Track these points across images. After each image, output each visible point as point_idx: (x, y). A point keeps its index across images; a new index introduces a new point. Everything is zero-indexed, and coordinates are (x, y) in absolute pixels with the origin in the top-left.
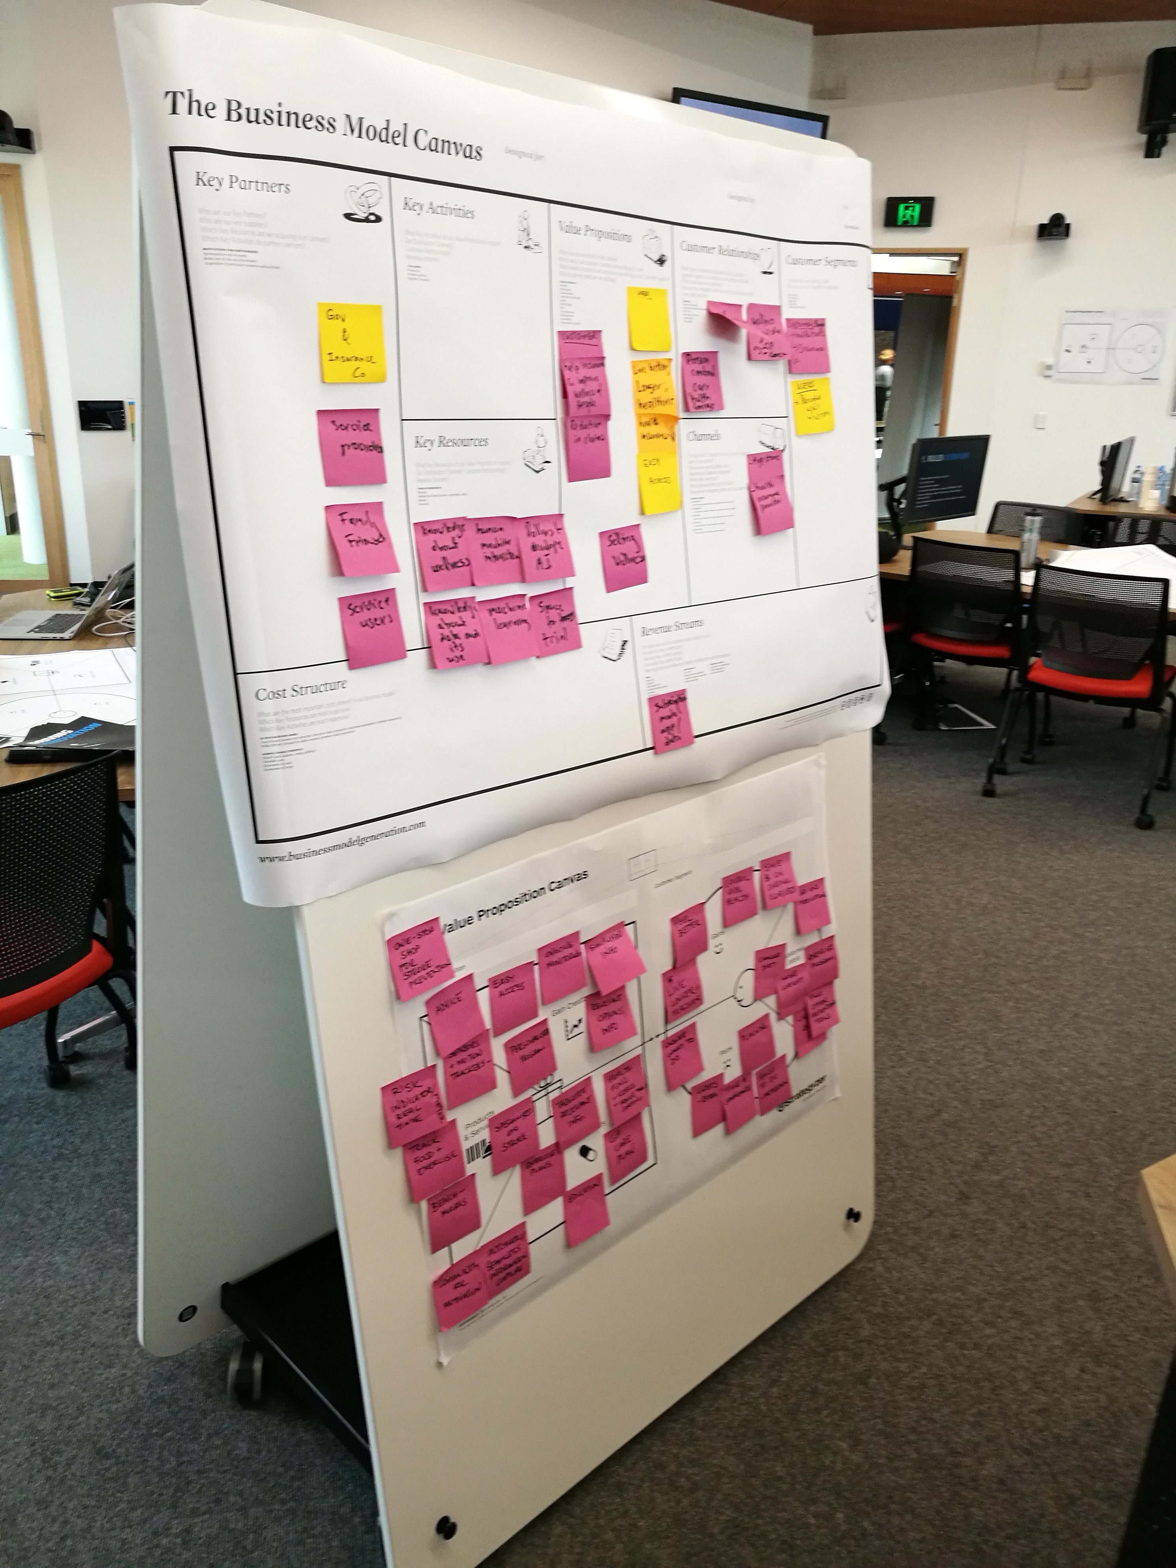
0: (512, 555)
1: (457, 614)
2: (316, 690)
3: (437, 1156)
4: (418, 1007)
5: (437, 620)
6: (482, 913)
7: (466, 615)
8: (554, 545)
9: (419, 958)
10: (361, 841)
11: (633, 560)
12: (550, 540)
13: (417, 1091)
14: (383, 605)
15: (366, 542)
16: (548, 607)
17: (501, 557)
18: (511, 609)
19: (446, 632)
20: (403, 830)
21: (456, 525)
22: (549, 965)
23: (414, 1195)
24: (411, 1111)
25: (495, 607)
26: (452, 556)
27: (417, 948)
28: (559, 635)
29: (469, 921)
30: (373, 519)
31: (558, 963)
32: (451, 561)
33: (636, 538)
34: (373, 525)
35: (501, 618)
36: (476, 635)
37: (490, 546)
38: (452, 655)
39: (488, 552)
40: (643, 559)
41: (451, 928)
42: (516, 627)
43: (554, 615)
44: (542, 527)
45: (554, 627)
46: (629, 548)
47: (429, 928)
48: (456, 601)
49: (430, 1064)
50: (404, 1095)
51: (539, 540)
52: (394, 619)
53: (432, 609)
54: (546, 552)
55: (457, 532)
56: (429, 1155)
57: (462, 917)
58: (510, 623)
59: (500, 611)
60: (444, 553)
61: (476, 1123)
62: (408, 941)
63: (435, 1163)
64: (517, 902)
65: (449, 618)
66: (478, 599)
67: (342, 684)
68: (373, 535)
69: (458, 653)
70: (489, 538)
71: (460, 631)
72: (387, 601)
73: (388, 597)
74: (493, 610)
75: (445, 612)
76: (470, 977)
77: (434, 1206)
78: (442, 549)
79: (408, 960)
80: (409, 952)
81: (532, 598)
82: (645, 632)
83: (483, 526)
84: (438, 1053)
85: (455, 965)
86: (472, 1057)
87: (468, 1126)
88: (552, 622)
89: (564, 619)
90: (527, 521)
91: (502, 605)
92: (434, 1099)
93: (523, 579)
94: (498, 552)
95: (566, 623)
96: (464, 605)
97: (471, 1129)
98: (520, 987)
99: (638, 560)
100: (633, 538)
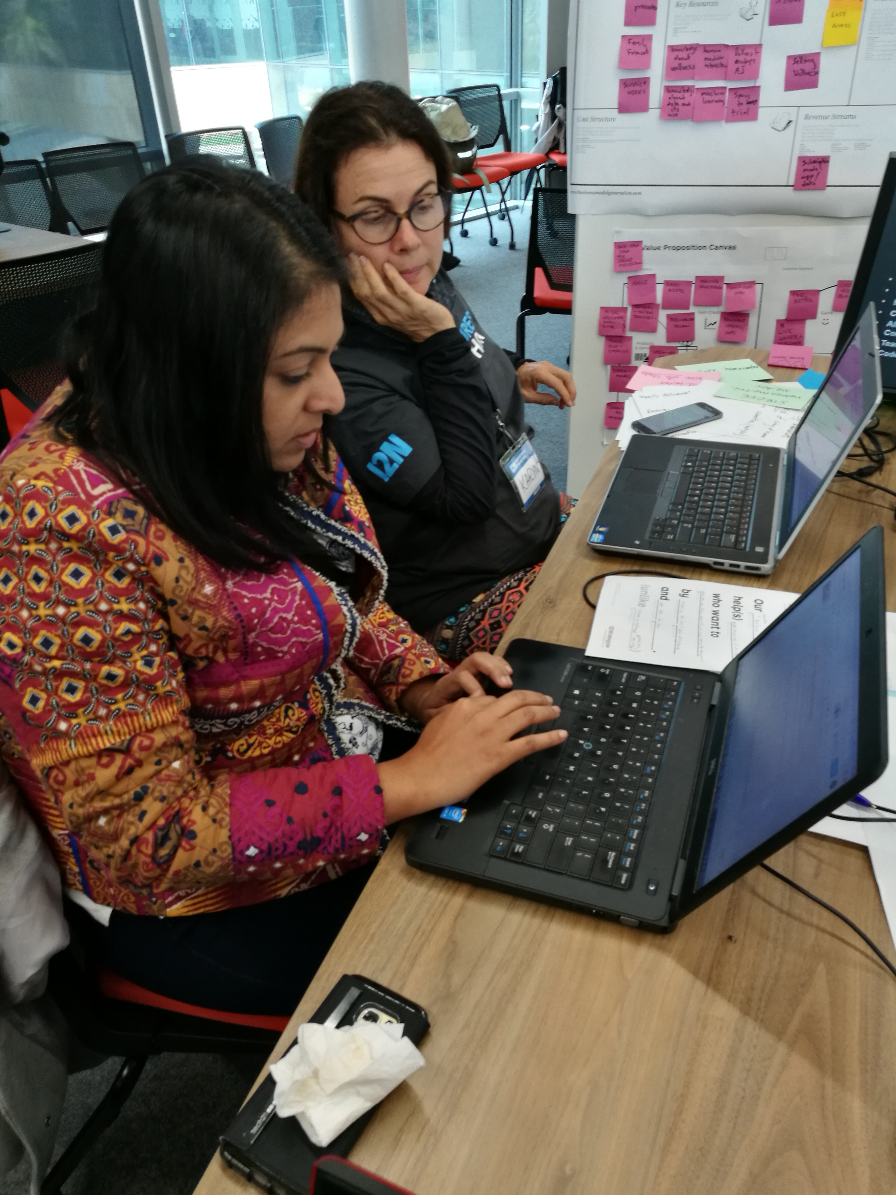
0: (722, 65)
1: (682, 94)
2: (601, 120)
3: (619, 348)
4: (624, 278)
5: (670, 95)
6: (666, 247)
7: (687, 95)
8: (750, 61)
9: (627, 256)
10: (609, 194)
11: (809, 73)
12: (748, 58)
13: (616, 315)
14: (642, 84)
15: (637, 53)
16: (740, 96)
17: (716, 66)
18: (716, 94)
19: (672, 101)
20: (630, 193)
21: (692, 48)
22: (701, 287)
23: (606, 361)
24: (611, 322)
25: (705, 92)
26: (684, 63)
27: (628, 251)
28: (743, 111)
29: (659, 248)
30: (645, 42)
31: (707, 287)
32: (683, 65)
33: (816, 61)
34: (645, 45)
35: (707, 98)
36: (689, 104)
37: (710, 59)
38: (671, 113)
39: (708, 62)
40: (817, 73)
41: (648, 249)
42: (716, 104)
43: (743, 100)
44: (746, 51)
45: (741, 107)
46: (808, 67)
47: (637, 244)
48: (683, 87)
49: (625, 306)
50: (610, 314)
51: (742, 58)
52: (646, 92)
53: (668, 89)
54: (743, 64)
55: (692, 51)
56: (616, 346)
57: (656, 245)
58: (712, 101)
59: (708, 94)
60: (681, 62)
61: (644, 344)
62: (625, 246)
63: (617, 351)
64: (688, 248)
65: (676, 95)
66: (697, 87)
67: (614, 119)
68: (644, 50)
69: (675, 112)
70: (711, 55)
71: (680, 102)
72: (645, 83)
73: (645, 81)
74: (705, 93)
75: (675, 91)
76: (653, 276)
77: (614, 370)
78: (680, 59)
79: (622, 254)
80: (624, 252)
81: (731, 89)
82: (807, 117)
83: (707, 49)
84: (629, 304)
85: (645, 266)
86: (647, 313)
87: (638, 343)
88: (740, 104)
89: (749, 103)
90: (737, 47)
91: (710, 91)
92: (623, 322)
93: (726, 78)
94: (714, 63)
95: (751, 106)
96: (688, 89)
97: (639, 346)
98: (682, 291)
99: (813, 73)
100: (813, 61)
